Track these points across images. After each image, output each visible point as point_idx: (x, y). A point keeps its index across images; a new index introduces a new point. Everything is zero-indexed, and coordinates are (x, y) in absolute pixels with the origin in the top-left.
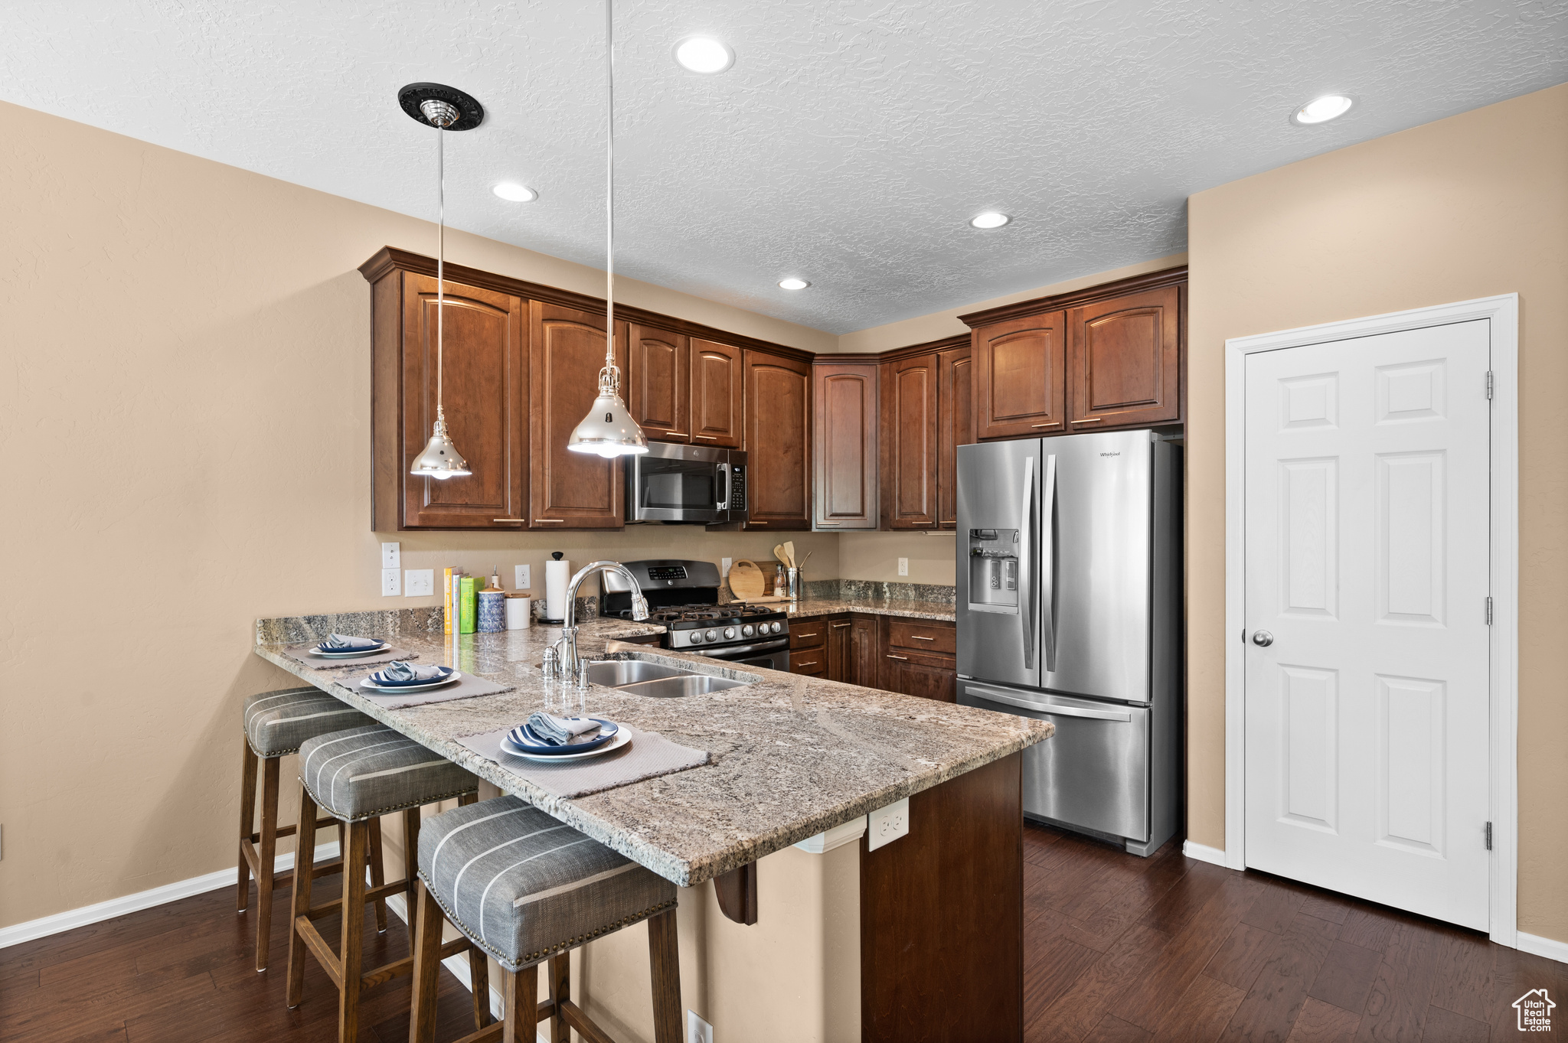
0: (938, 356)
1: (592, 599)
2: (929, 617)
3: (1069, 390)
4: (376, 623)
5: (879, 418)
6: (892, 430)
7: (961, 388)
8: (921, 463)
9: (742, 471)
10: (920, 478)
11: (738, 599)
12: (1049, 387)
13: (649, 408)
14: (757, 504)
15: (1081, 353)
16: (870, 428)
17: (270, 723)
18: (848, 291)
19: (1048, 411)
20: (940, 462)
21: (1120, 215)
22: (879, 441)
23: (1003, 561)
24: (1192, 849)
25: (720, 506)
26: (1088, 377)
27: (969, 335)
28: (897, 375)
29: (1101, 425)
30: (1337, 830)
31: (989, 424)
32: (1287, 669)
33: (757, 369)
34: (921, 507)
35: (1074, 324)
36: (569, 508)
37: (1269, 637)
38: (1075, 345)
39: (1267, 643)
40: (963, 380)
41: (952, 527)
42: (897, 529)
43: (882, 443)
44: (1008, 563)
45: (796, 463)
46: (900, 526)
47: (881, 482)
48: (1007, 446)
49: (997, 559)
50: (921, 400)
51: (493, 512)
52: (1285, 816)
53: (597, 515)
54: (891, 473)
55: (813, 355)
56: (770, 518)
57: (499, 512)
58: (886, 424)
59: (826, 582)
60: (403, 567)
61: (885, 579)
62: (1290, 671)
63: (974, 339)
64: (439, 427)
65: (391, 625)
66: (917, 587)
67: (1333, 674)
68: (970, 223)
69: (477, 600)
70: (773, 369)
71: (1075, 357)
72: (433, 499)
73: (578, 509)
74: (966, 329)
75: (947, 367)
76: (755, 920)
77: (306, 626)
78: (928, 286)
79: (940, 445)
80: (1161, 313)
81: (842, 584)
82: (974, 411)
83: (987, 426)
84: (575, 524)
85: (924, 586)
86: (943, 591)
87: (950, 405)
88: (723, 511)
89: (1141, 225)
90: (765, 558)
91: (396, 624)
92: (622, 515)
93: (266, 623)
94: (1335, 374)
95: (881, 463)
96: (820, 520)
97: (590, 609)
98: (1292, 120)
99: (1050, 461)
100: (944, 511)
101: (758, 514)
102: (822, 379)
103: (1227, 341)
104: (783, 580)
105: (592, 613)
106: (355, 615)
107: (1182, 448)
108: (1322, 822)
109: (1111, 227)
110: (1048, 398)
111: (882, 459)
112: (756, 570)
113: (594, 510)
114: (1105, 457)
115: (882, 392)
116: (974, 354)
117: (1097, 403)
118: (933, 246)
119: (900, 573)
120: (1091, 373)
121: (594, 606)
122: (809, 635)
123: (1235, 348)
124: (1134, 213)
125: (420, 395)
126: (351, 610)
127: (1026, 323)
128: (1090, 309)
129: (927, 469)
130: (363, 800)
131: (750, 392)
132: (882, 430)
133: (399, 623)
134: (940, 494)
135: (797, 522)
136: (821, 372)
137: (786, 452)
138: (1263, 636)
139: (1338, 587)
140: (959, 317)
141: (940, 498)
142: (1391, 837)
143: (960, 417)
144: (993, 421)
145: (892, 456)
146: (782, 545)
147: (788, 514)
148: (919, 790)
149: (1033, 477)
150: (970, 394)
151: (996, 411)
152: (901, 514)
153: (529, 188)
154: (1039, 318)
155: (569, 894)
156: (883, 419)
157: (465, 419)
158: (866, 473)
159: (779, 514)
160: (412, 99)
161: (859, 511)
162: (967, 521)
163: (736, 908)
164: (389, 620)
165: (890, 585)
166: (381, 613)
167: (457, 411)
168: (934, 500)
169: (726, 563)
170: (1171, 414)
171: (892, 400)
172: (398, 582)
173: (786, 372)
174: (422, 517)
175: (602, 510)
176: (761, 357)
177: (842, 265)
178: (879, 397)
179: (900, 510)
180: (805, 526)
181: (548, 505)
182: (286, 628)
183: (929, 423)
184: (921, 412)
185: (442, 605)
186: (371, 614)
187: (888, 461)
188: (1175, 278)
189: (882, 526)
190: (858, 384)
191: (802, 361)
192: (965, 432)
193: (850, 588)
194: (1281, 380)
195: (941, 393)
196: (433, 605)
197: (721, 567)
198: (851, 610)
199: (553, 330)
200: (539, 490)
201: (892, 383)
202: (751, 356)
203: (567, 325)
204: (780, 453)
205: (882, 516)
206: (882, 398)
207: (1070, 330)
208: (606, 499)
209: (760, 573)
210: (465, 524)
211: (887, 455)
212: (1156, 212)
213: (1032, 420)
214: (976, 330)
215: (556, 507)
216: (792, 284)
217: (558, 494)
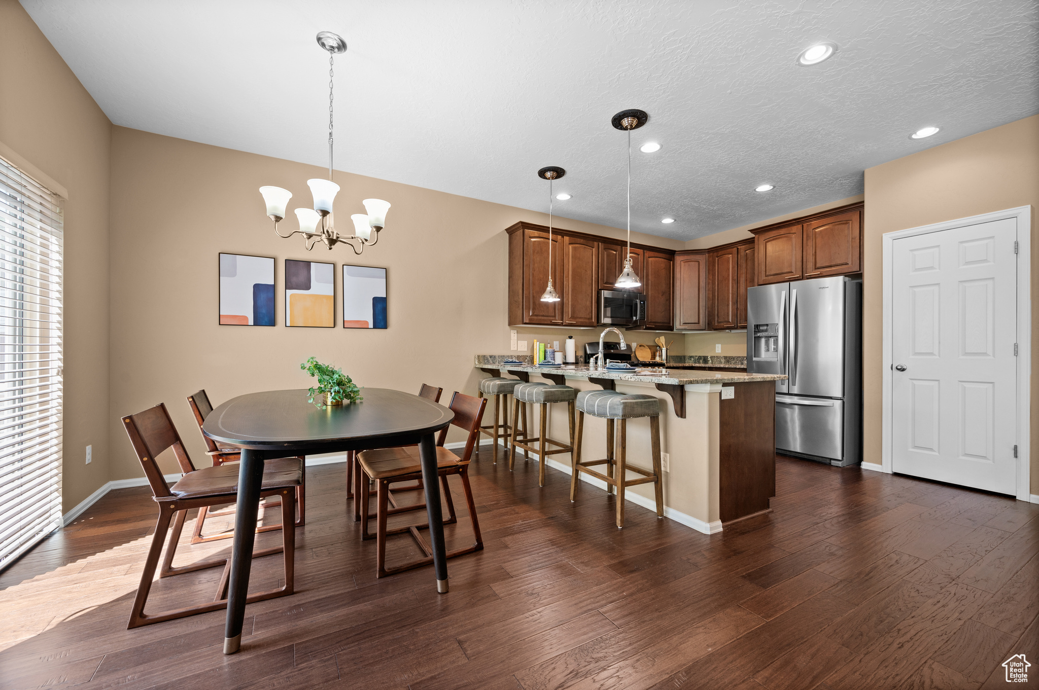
0: (738, 249)
1: (581, 357)
2: (733, 367)
3: (804, 260)
5: (707, 279)
6: (713, 283)
7: (749, 263)
8: (728, 298)
9: (644, 303)
10: (728, 305)
12: (794, 259)
13: (607, 277)
14: (650, 319)
15: (810, 243)
16: (702, 284)
17: (497, 383)
18: (693, 222)
19: (793, 270)
20: (738, 297)
21: (830, 181)
22: (707, 289)
23: (770, 339)
24: (865, 465)
25: (634, 318)
26: (814, 254)
27: (754, 238)
28: (717, 259)
29: (820, 275)
30: (939, 453)
31: (764, 278)
32: (913, 381)
33: (650, 259)
34: (728, 319)
35: (807, 230)
36: (577, 318)
37: (905, 367)
38: (807, 240)
39: (903, 370)
40: (751, 260)
41: (745, 327)
42: (716, 329)
43: (709, 290)
44: (773, 339)
45: (667, 300)
46: (718, 328)
47: (708, 308)
48: (773, 286)
49: (768, 338)
50: (729, 269)
51: (552, 318)
52: (913, 448)
53: (587, 321)
54: (713, 304)
55: (675, 251)
56: (657, 324)
57: (553, 318)
58: (711, 281)
59: (677, 357)
60: (518, 340)
61: (709, 355)
62: (915, 382)
63: (756, 240)
64: (550, 284)
66: (725, 358)
67: (937, 382)
68: (755, 190)
69: (545, 352)
70: (657, 259)
71: (807, 245)
72: (533, 313)
73: (580, 318)
74: (753, 235)
75: (742, 253)
76: (685, 417)
77: (490, 359)
78: (733, 217)
79: (739, 289)
80: (851, 223)
81: (687, 358)
82: (756, 272)
83: (763, 278)
84: (579, 324)
85: (729, 357)
86: (739, 359)
87: (744, 271)
88: (636, 321)
89: (842, 183)
90: (651, 344)
92: (596, 321)
94: (938, 246)
95: (708, 299)
96: (677, 325)
98: (910, 138)
99: (794, 293)
100: (740, 320)
101: (650, 322)
102: (679, 262)
103: (883, 234)
104: (660, 353)
106: (504, 356)
107: (862, 284)
108: (931, 449)
109: (826, 185)
110: (794, 265)
111: (709, 297)
112: (647, 349)
113: (585, 318)
114: (821, 289)
115: (709, 267)
116: (756, 247)
117: (818, 265)
118: (736, 200)
119: (717, 352)
120: (815, 252)
121: (582, 359)
123: (887, 238)
124: (837, 179)
125: (529, 275)
127: (782, 231)
128: (815, 223)
129: (732, 301)
130: (546, 397)
131: (647, 270)
132: (709, 284)
134: (739, 312)
135: (668, 326)
136: (678, 259)
137: (662, 295)
138: (901, 366)
139: (939, 342)
140: (749, 231)
141: (738, 314)
142: (966, 455)
143: (749, 276)
144: (766, 276)
145: (714, 296)
146: (659, 338)
147: (663, 323)
148: (738, 381)
149: (785, 300)
150: (754, 265)
151: (767, 272)
152: (718, 322)
153: (570, 195)
154: (789, 228)
155: (633, 403)
156: (709, 279)
158: (700, 304)
159: (659, 322)
160: (542, 173)
161: (697, 321)
162: (752, 321)
163: (679, 414)
165: (711, 357)
166: (511, 356)
167: (540, 280)
168: (735, 315)
169: (634, 345)
170: (856, 268)
171: (714, 270)
172: (516, 345)
173: (663, 260)
174: (530, 320)
175: (588, 317)
176: (652, 254)
177: (692, 211)
178: (707, 269)
179: (718, 321)
180: (671, 329)
181: (570, 316)
183: (733, 279)
184: (729, 275)
185: (530, 354)
186: (508, 356)
187: (711, 298)
188: (858, 207)
189: (708, 328)
190: (697, 263)
191: (670, 254)
192: (751, 282)
193: (691, 360)
194: (911, 250)
195: (739, 266)
196: (527, 355)
197: (632, 347)
198: (694, 365)
199: (572, 248)
200: (567, 310)
201: (714, 262)
202: (648, 254)
203: (577, 245)
204: (660, 296)
205: (708, 324)
206: (709, 270)
207: (805, 234)
208: (590, 314)
209: (649, 350)
210: (543, 322)
211: (711, 296)
212: (848, 178)
213: (785, 275)
214: (757, 236)
215: (573, 317)
216: (668, 221)
217: (573, 312)
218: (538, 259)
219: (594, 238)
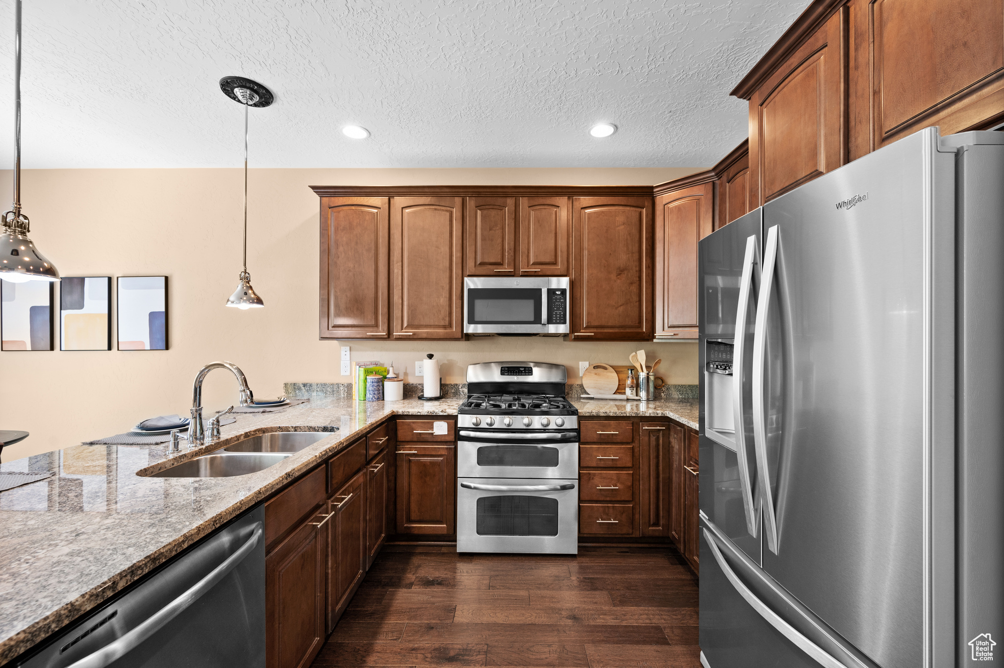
4: (335, 389)
11: (589, 394)
13: (483, 254)
19: (822, 166)
28: (728, 185)
53: (441, 330)
65: (342, 391)
69: (366, 381)
70: (605, 208)
77: (303, 388)
90: (620, 362)
91: (345, 391)
93: (286, 385)
96: (661, 331)
97: (463, 392)
102: (662, 208)
105: (464, 395)
106: (325, 384)
110: (822, 149)
112: (611, 372)
113: (437, 326)
114: (844, 209)
115: (719, 206)
122: (612, 433)
125: (329, 265)
126: (323, 381)
131: (580, 231)
133: (346, 390)
136: (660, 202)
137: (619, 274)
146: (636, 353)
147: (627, 327)
153: (363, 129)
157: (354, 275)
159: (612, 327)
160: (228, 87)
164: (342, 388)
166: (338, 384)
167: (349, 271)
169: (583, 365)
172: (348, 368)
173: (623, 208)
175: (445, 327)
178: (717, 212)
180: (649, 337)
181: (405, 325)
182: (294, 388)
185: (349, 382)
186: (332, 384)
190: (695, 204)
197: (579, 369)
198: (667, 415)
199: (409, 213)
202: (579, 202)
203: (418, 208)
204: (613, 276)
206: (720, 212)
207: (851, 31)
208: (448, 319)
209: (614, 375)
215: (410, 326)
216: (602, 130)
217: (412, 315)
218: (344, 239)
219: (454, 190)
